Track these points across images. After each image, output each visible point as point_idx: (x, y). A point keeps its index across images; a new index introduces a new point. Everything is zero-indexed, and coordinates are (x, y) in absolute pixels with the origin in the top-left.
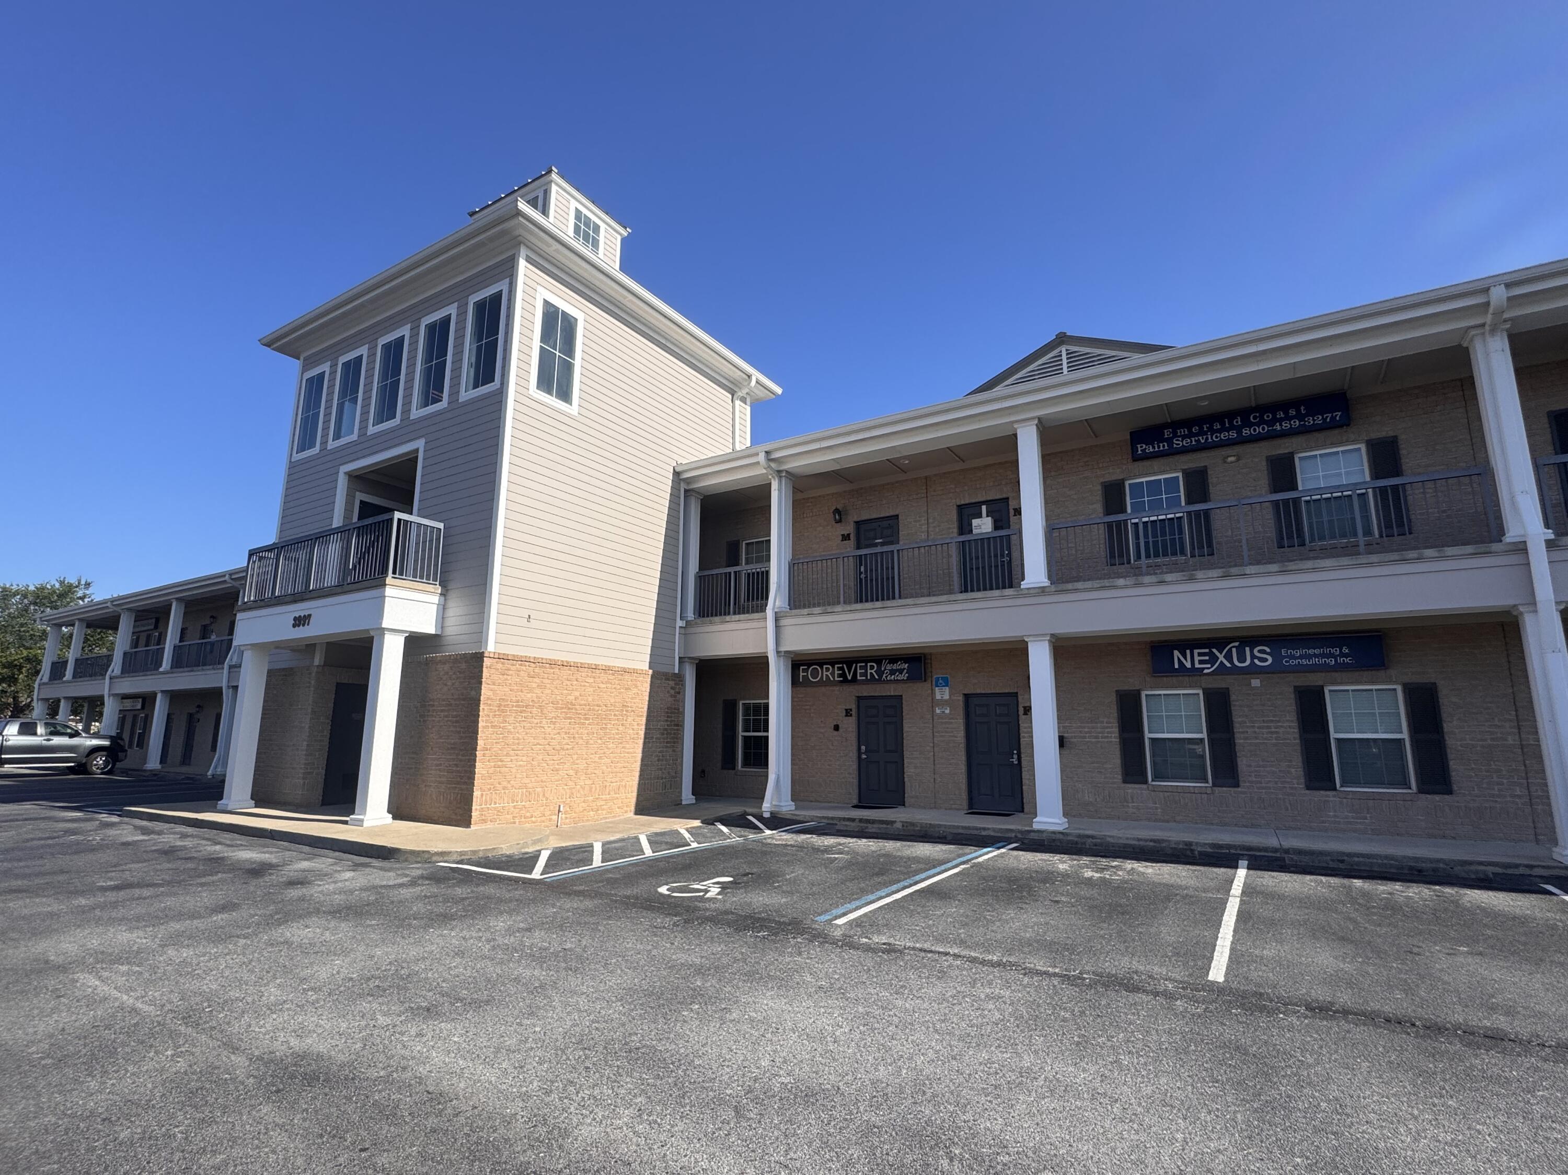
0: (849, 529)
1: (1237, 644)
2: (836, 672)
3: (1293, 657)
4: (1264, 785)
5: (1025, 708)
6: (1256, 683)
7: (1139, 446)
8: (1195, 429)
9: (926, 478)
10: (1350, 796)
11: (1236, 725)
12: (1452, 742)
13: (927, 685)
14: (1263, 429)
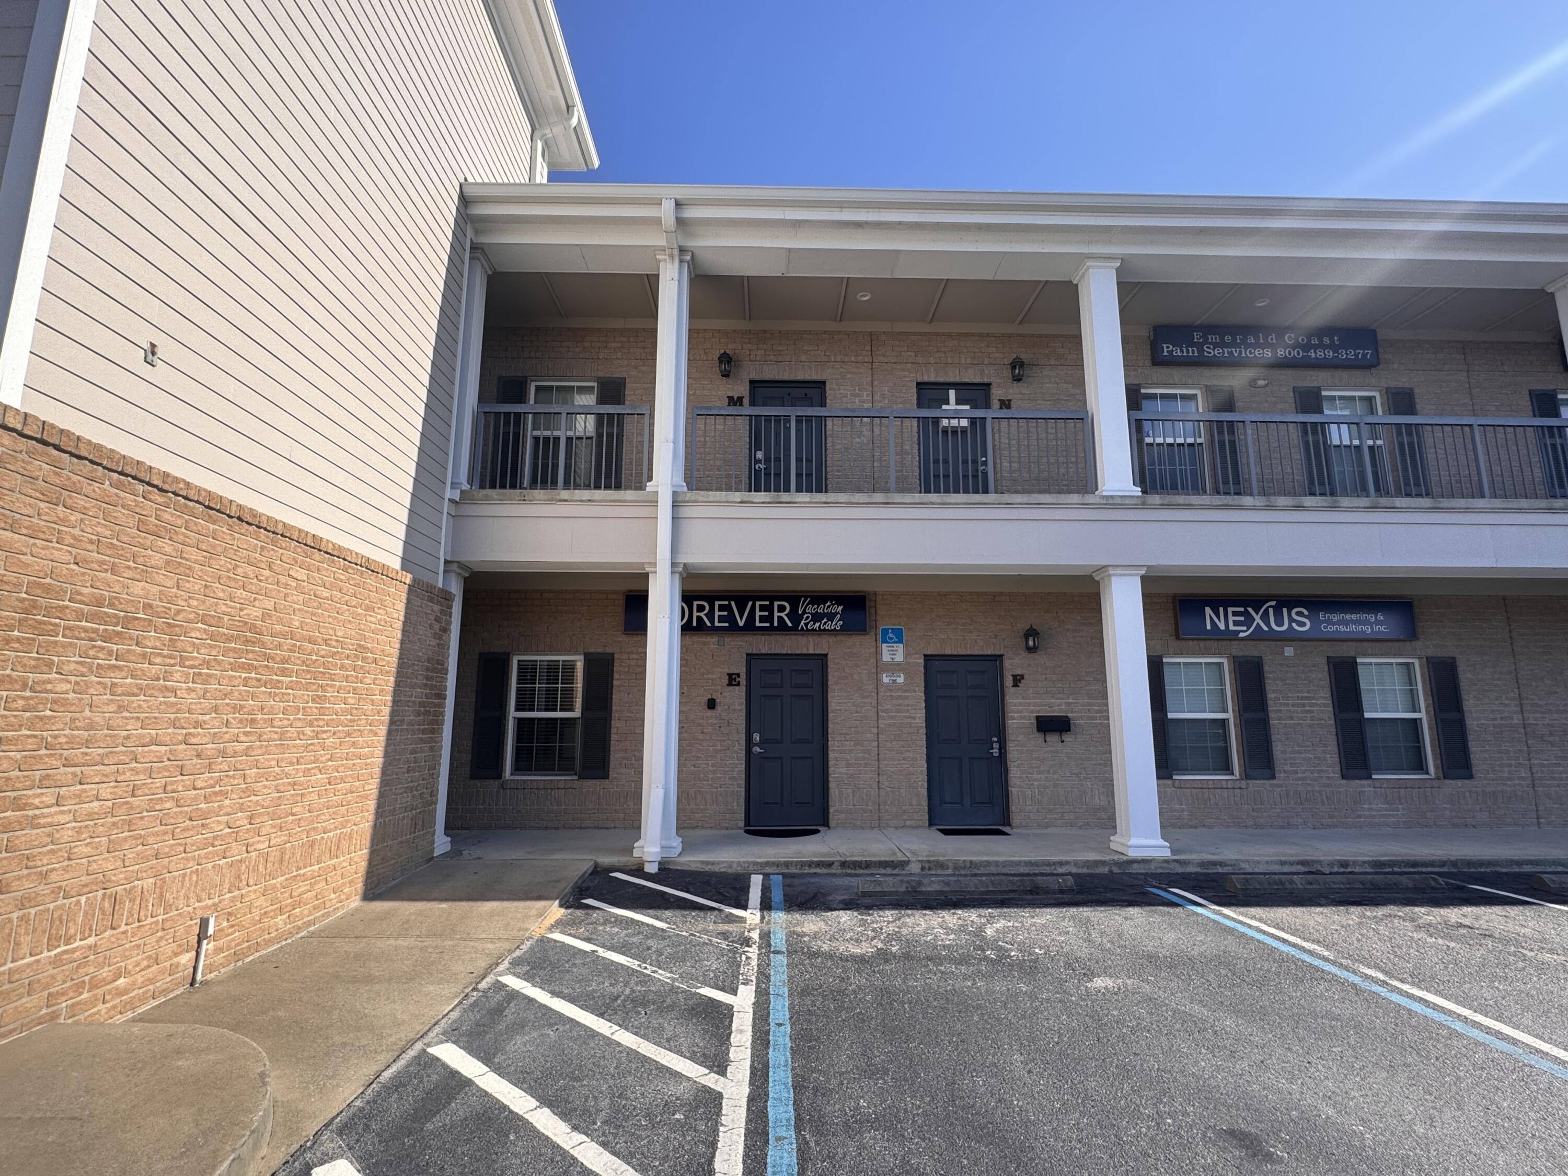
0: (742, 389)
1: (1273, 603)
2: (717, 613)
3: (1330, 622)
4: (1300, 775)
5: (1014, 677)
6: (1289, 651)
7: (1165, 346)
8: (1227, 338)
9: (871, 334)
10: (1385, 786)
11: (1270, 702)
12: (1471, 723)
13: (868, 640)
14: (1298, 354)
